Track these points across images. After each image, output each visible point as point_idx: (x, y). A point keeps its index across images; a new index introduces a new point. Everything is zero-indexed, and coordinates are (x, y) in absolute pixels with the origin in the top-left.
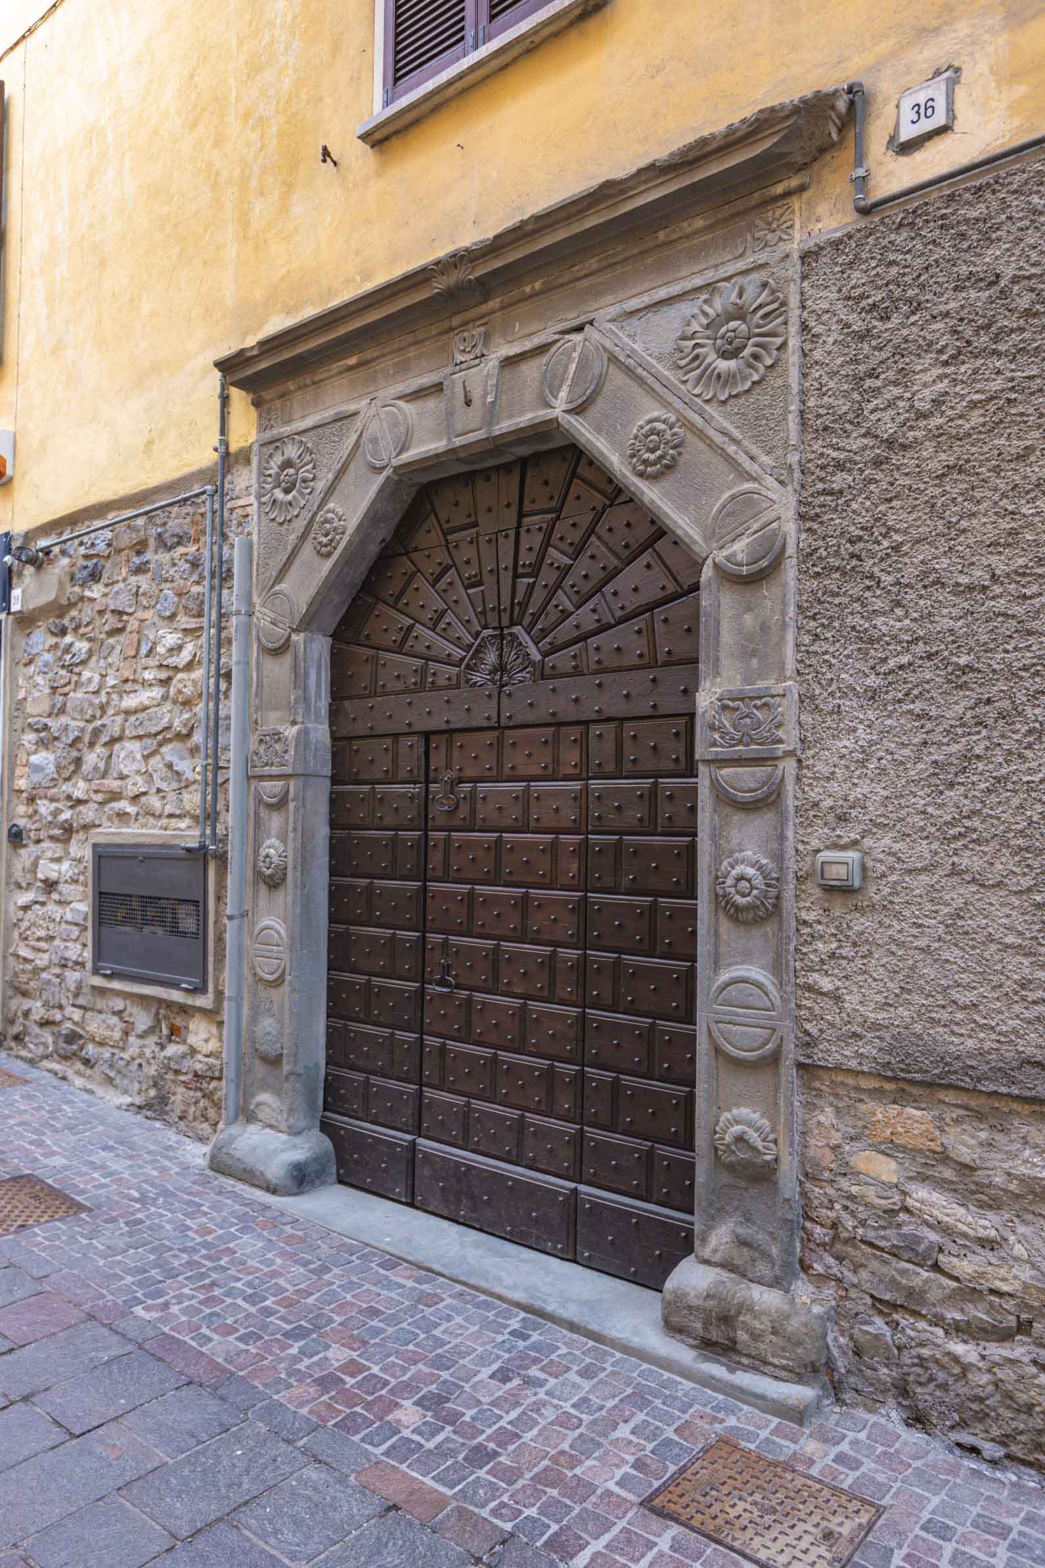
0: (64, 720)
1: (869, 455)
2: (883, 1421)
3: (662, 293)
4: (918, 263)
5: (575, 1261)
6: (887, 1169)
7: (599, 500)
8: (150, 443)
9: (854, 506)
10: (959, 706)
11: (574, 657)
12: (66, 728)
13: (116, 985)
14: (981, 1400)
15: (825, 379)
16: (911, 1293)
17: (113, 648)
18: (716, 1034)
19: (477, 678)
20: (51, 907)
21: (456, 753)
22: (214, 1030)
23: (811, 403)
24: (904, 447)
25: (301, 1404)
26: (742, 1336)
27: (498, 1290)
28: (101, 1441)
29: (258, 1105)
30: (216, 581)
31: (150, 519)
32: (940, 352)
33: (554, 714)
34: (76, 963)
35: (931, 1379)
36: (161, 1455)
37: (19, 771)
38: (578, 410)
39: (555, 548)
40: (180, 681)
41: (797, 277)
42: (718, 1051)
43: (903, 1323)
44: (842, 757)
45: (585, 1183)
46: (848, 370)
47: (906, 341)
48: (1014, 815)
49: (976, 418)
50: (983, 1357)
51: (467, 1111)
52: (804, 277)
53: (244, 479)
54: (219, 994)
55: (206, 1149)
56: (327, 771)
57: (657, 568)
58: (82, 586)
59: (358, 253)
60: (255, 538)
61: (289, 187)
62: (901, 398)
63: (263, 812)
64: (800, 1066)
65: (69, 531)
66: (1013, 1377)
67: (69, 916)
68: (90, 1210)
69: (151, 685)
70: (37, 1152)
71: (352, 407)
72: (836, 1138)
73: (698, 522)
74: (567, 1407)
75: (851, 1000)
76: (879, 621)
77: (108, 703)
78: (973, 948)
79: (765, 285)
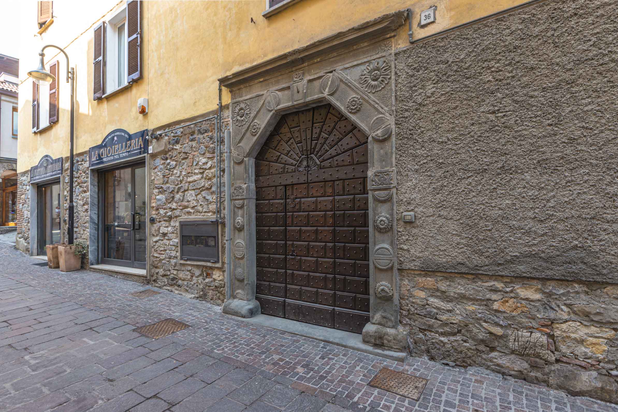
0: (168, 185)
1: (414, 107)
2: (423, 360)
3: (355, 63)
4: (427, 57)
5: (334, 328)
6: (422, 294)
7: (336, 119)
8: (195, 103)
9: (411, 121)
10: (440, 173)
11: (330, 163)
12: (169, 187)
13: (188, 262)
14: (449, 351)
15: (402, 87)
16: (429, 326)
17: (184, 163)
18: (375, 263)
19: (301, 169)
20: (165, 241)
21: (295, 191)
22: (221, 273)
23: (398, 94)
24: (424, 105)
25: (270, 370)
26: (385, 342)
27: (315, 337)
28: (217, 384)
29: (237, 294)
30: (219, 143)
31: (196, 125)
32: (433, 80)
33: (324, 179)
34: (174, 257)
35: (435, 348)
36: (235, 386)
37: (152, 201)
38: (331, 95)
39: (324, 132)
40: (207, 173)
41: (394, 60)
42: (376, 267)
43: (428, 334)
44: (409, 187)
45: (337, 307)
46: (408, 85)
47: (424, 78)
48: (455, 201)
49: (443, 98)
50: (449, 340)
51: (300, 291)
52: (396, 60)
53: (227, 114)
54: (223, 263)
55: (222, 307)
56: (255, 197)
57: (354, 138)
58: (173, 145)
59: (262, 49)
60: (231, 130)
61: (239, 29)
62: (423, 92)
63: (236, 210)
64: (399, 269)
65: (168, 129)
66: (457, 344)
67: (171, 243)
68: (191, 326)
69: (197, 174)
70: (171, 312)
71: (262, 93)
72: (409, 287)
73: (367, 125)
74: (342, 364)
75: (412, 251)
76: (418, 151)
77: (183, 180)
78: (445, 235)
79: (385, 62)
